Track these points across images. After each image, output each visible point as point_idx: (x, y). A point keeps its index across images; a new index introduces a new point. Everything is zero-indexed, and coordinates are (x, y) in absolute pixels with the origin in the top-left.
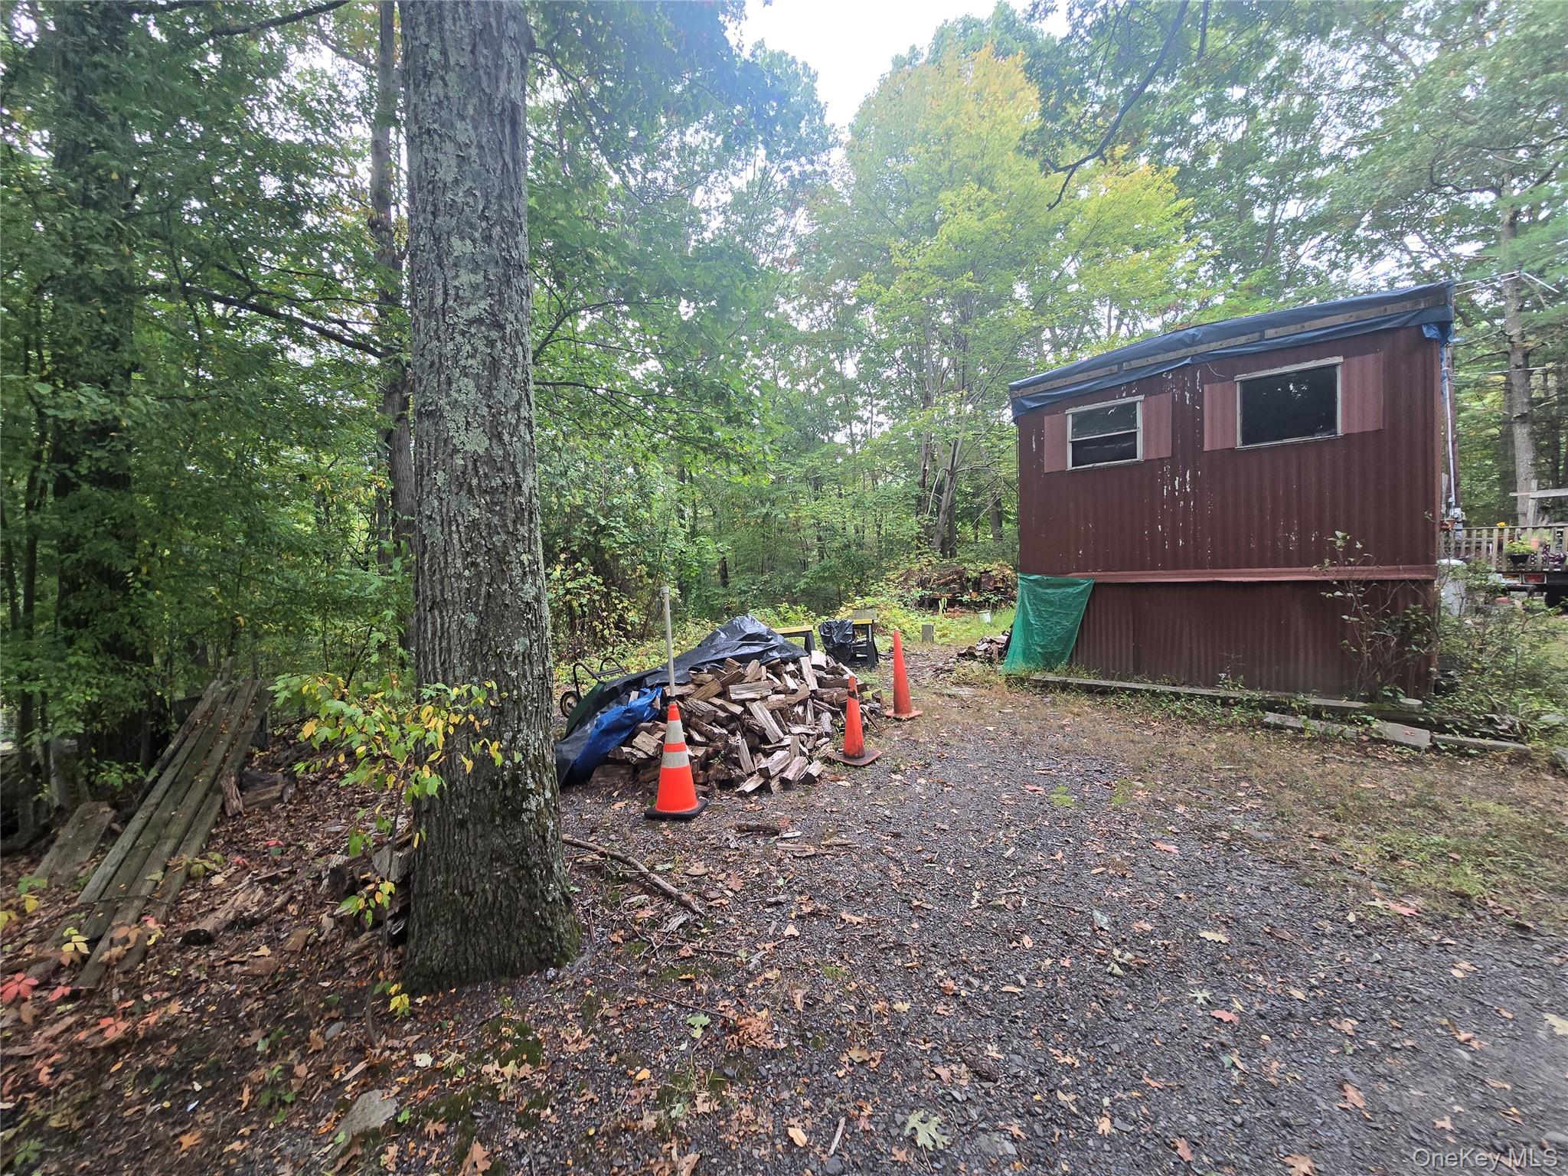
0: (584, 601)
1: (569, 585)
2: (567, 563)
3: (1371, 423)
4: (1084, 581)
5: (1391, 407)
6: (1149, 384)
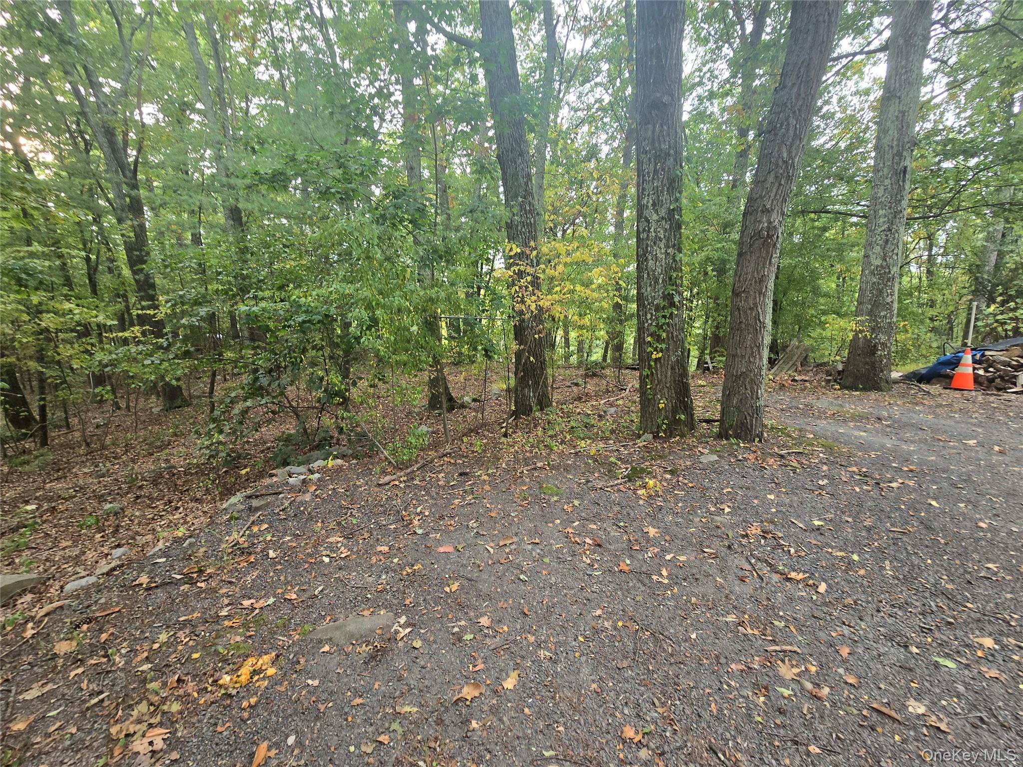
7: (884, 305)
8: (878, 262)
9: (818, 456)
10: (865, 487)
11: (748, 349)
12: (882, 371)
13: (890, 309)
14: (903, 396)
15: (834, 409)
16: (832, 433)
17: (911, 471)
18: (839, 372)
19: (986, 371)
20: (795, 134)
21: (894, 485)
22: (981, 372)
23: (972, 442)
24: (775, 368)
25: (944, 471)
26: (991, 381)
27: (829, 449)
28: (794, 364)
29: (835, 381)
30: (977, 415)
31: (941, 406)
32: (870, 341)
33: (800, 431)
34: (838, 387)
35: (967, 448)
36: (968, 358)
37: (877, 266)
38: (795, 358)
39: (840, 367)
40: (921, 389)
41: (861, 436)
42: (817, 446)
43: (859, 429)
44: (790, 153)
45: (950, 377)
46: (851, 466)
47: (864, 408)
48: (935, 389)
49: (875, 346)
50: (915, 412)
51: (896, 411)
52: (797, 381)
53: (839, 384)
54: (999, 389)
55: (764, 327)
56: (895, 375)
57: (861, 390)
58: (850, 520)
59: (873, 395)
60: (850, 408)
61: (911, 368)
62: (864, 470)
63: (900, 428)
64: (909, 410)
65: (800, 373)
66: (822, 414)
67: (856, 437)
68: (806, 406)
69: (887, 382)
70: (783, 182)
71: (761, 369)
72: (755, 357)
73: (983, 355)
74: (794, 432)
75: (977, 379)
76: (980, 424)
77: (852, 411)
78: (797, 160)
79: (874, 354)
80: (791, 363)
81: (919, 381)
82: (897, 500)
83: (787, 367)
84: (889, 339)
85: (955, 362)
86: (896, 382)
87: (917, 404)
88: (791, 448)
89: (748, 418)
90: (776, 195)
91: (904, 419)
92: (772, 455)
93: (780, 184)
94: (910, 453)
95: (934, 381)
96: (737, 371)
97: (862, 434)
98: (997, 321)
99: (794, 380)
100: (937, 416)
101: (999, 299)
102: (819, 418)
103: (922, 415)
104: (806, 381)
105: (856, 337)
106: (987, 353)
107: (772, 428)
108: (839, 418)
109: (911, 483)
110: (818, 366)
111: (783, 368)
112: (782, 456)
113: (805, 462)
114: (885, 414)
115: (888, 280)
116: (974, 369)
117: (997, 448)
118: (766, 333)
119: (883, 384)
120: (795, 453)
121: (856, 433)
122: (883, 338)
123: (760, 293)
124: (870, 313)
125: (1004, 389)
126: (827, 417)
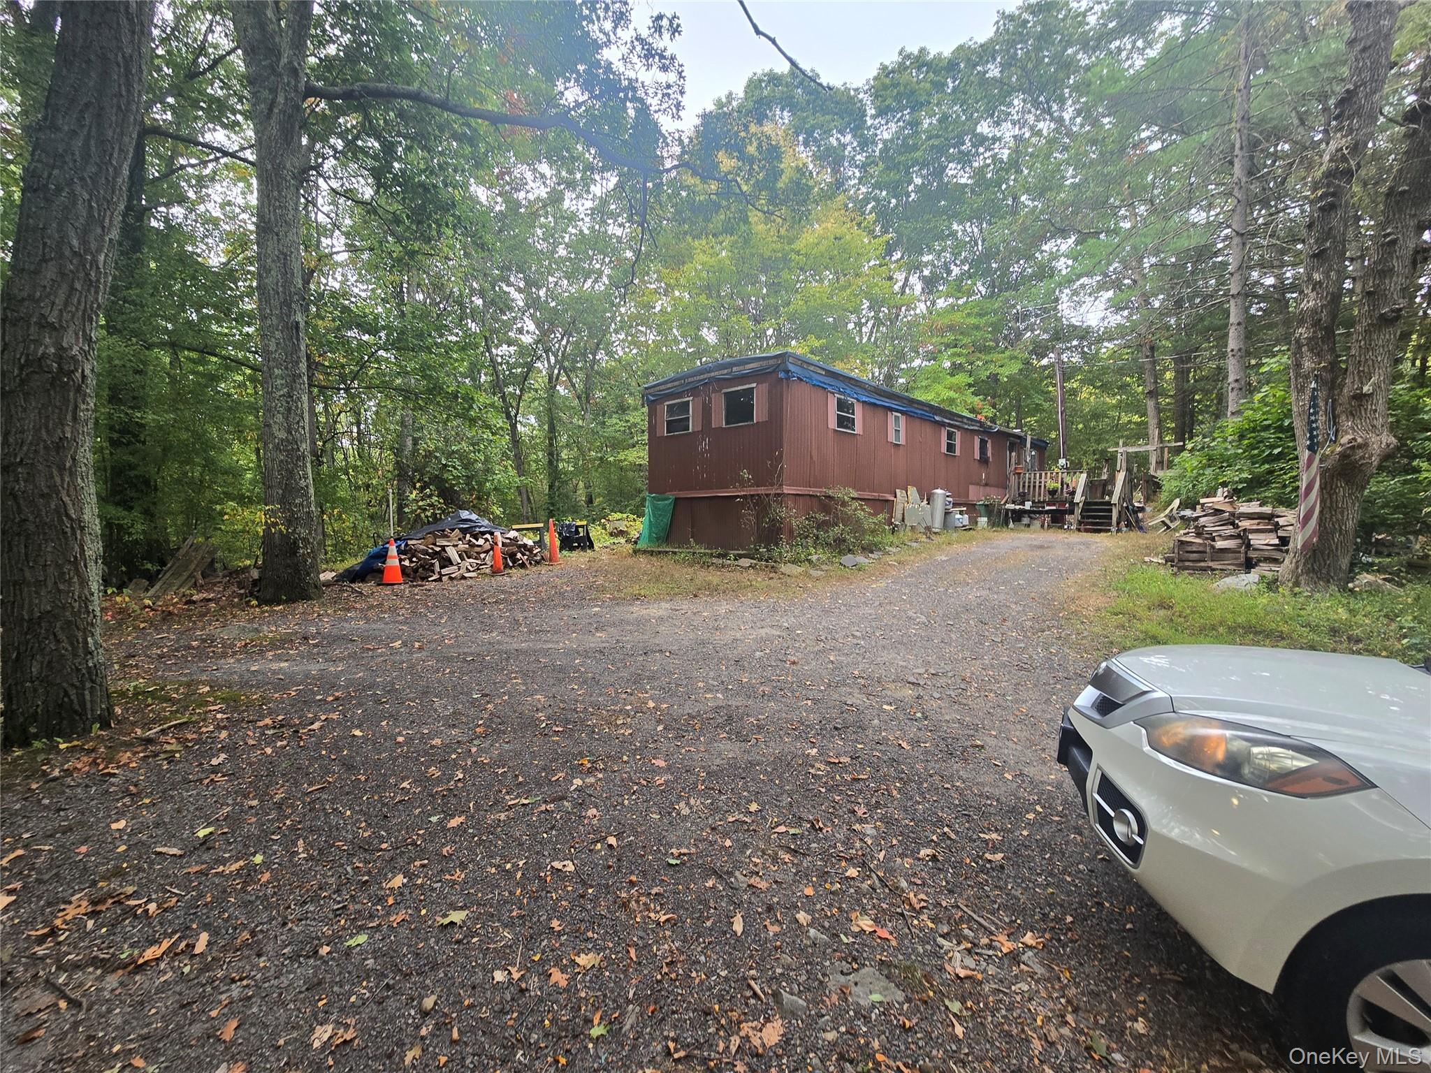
0: (429, 514)
1: (421, 503)
2: (422, 489)
3: (765, 419)
4: (671, 496)
5: (770, 414)
6: (694, 391)
7: (299, 491)
8: (282, 435)
9: (215, 718)
10: (279, 744)
11: (51, 570)
12: (308, 574)
13: (306, 495)
14: (335, 601)
15: (246, 638)
16: (241, 676)
17: (337, 699)
18: (255, 583)
19: (411, 562)
20: (90, 215)
21: (316, 726)
22: (407, 563)
23: (397, 644)
24: (157, 587)
25: (370, 688)
26: (415, 571)
27: (232, 703)
28: (191, 576)
29: (251, 594)
30: (403, 611)
31: (371, 607)
32: (287, 536)
33: (189, 685)
34: (254, 602)
35: (394, 652)
36: (393, 550)
37: (282, 440)
38: (192, 567)
39: (255, 574)
40: (354, 590)
41: (281, 669)
42: (214, 704)
43: (279, 658)
44: (84, 242)
45: (381, 571)
46: (262, 717)
47: (289, 628)
48: (366, 588)
49: (295, 543)
50: (346, 621)
51: (326, 625)
52: (194, 602)
53: (257, 598)
54: (422, 579)
55: (82, 529)
56: (326, 576)
57: (286, 602)
58: (255, 803)
59: (300, 607)
60: (269, 631)
61: (342, 567)
62: (280, 718)
63: (330, 644)
64: (341, 620)
65: (200, 588)
66: (228, 649)
67: (274, 672)
68: (204, 641)
69: (316, 587)
70: (78, 286)
71: (87, 601)
72: (69, 582)
73: (407, 545)
74: (177, 690)
75: (404, 569)
76: (405, 623)
77: (271, 635)
78: (102, 258)
79: (295, 553)
80: (186, 574)
81: (353, 581)
82: (319, 745)
83: (177, 583)
84: (310, 533)
85: (382, 556)
86: (327, 584)
87: (348, 610)
88: (167, 719)
89: (72, 692)
90: (66, 304)
91: (335, 632)
92: (128, 745)
93: (72, 289)
94: (337, 676)
95: (369, 577)
96: (31, 612)
97: (282, 665)
98: (420, 507)
99: (190, 602)
100: (368, 621)
101: (418, 485)
102: (224, 655)
103: (355, 624)
104: (209, 600)
105: (267, 531)
106: (410, 542)
107: (136, 694)
108: (253, 650)
109: (335, 716)
110: (231, 574)
111: (171, 585)
112: (149, 741)
113: (190, 736)
114: (313, 630)
115: (298, 458)
116: (401, 560)
117: (417, 645)
118: (87, 538)
119: (312, 590)
120: (175, 726)
121: (275, 666)
122: (303, 532)
123: (61, 468)
124: (282, 501)
125: (424, 579)
126: (235, 653)
